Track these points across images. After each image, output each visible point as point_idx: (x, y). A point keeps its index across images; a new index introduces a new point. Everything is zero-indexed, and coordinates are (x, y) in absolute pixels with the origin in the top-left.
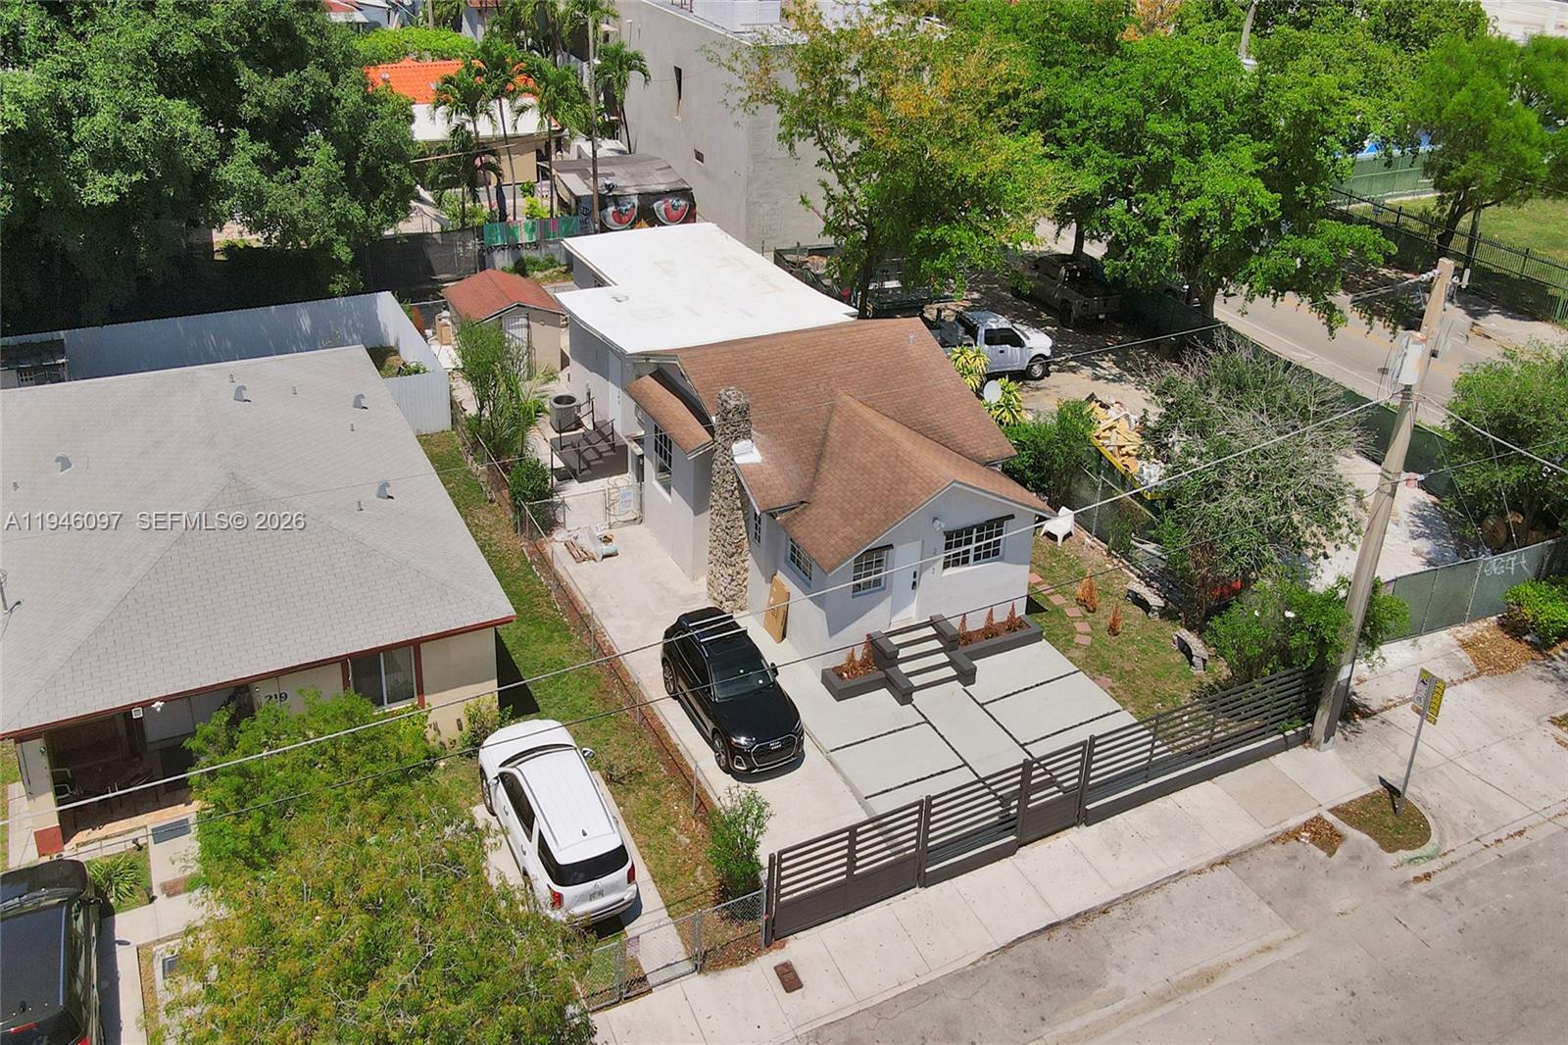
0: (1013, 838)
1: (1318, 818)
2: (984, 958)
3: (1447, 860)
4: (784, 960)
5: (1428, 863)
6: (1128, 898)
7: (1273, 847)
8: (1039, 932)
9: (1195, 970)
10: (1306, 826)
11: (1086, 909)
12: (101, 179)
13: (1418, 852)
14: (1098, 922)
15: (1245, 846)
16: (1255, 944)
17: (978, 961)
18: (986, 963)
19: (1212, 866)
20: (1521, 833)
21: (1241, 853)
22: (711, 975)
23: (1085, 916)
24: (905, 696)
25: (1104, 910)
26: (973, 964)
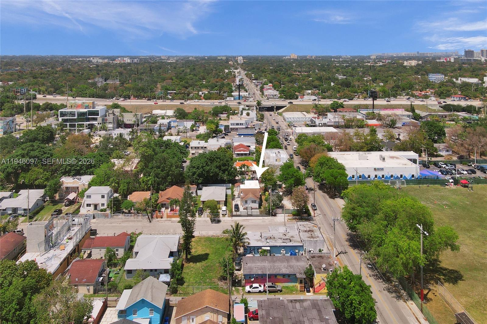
24: (247, 210)
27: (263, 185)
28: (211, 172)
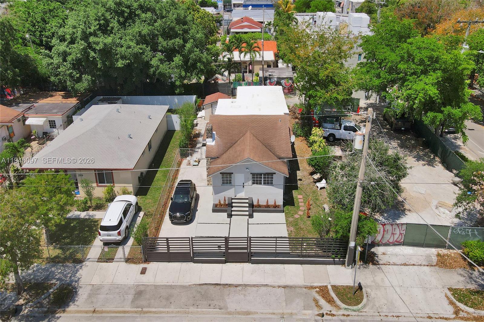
0: (224, 259)
1: (326, 287)
2: (193, 285)
3: (360, 314)
4: (146, 267)
5: (352, 312)
6: (246, 285)
7: (304, 289)
8: (213, 284)
9: (247, 310)
10: (320, 287)
11: (230, 283)
12: (121, 61)
13: (350, 307)
14: (232, 289)
15: (294, 285)
16: (271, 311)
17: (191, 285)
19: (279, 287)
20: (398, 317)
21: (292, 287)
22: (128, 264)
23: (230, 285)
24: (230, 216)
25: (237, 286)
27: (298, 100)
28: (117, 55)
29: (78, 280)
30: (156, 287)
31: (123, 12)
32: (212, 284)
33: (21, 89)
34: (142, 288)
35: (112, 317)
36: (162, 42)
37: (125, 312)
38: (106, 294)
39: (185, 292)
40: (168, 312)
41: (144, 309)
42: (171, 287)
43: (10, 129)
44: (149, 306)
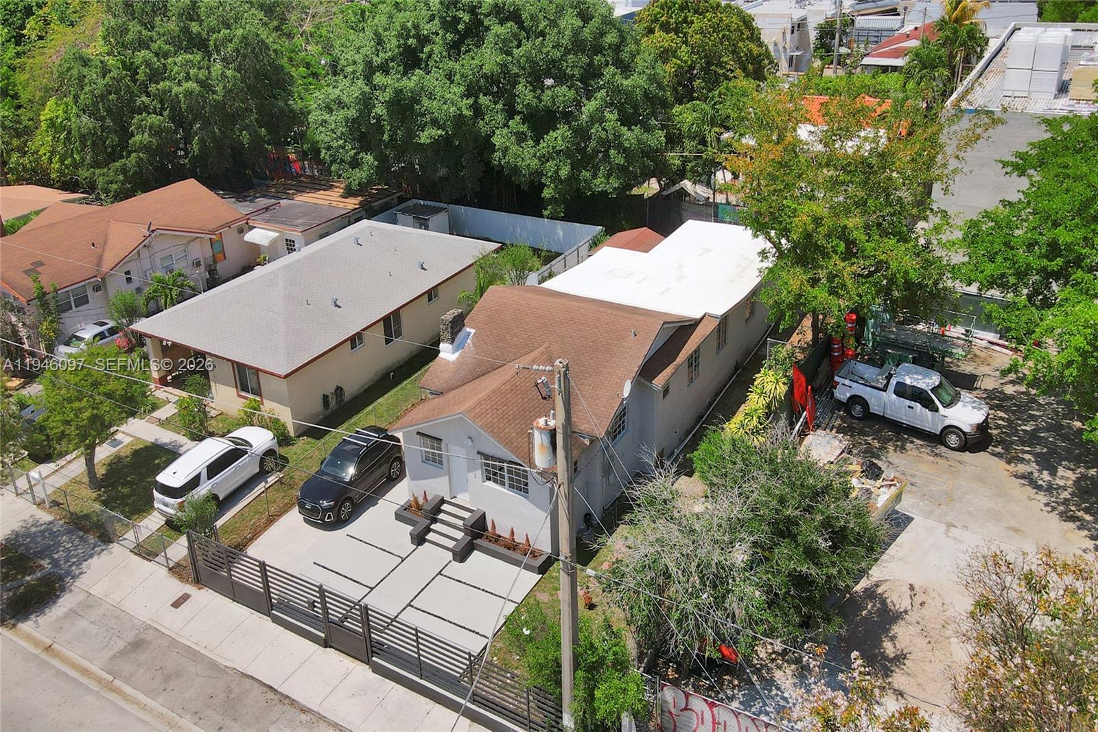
0: (323, 635)
2: (233, 669)
4: (191, 594)
6: (322, 718)
11: (296, 698)
14: (292, 712)
17: (228, 668)
18: (230, 672)
22: (170, 575)
23: (293, 702)
24: (419, 540)
25: (305, 710)
26: (226, 667)
28: (424, 115)
29: (78, 576)
30: (173, 642)
31: (457, 20)
32: (265, 684)
33: (315, 166)
34: (150, 636)
35: (59, 673)
36: (524, 94)
37: (85, 672)
38: (92, 622)
39: (205, 679)
40: (144, 707)
41: (117, 683)
42: (194, 655)
43: (216, 246)
44: (127, 680)
